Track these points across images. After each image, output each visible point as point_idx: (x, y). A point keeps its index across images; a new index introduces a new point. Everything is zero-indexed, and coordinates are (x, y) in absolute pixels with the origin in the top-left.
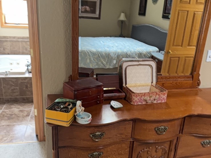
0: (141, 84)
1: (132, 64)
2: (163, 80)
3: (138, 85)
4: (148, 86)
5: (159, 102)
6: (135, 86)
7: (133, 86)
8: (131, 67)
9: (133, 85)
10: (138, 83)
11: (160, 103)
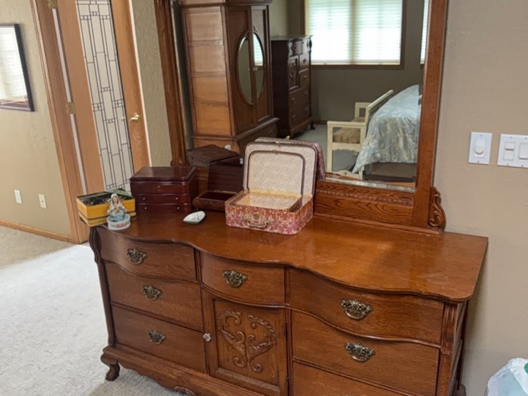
0: (279, 193)
1: (267, 149)
2: (356, 196)
3: (272, 193)
4: (294, 198)
5: (276, 231)
6: (267, 195)
7: (263, 194)
8: (264, 155)
9: (262, 192)
10: (275, 190)
11: (278, 234)
